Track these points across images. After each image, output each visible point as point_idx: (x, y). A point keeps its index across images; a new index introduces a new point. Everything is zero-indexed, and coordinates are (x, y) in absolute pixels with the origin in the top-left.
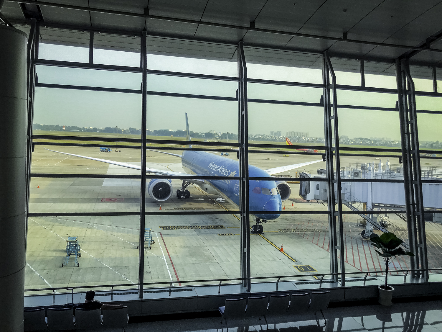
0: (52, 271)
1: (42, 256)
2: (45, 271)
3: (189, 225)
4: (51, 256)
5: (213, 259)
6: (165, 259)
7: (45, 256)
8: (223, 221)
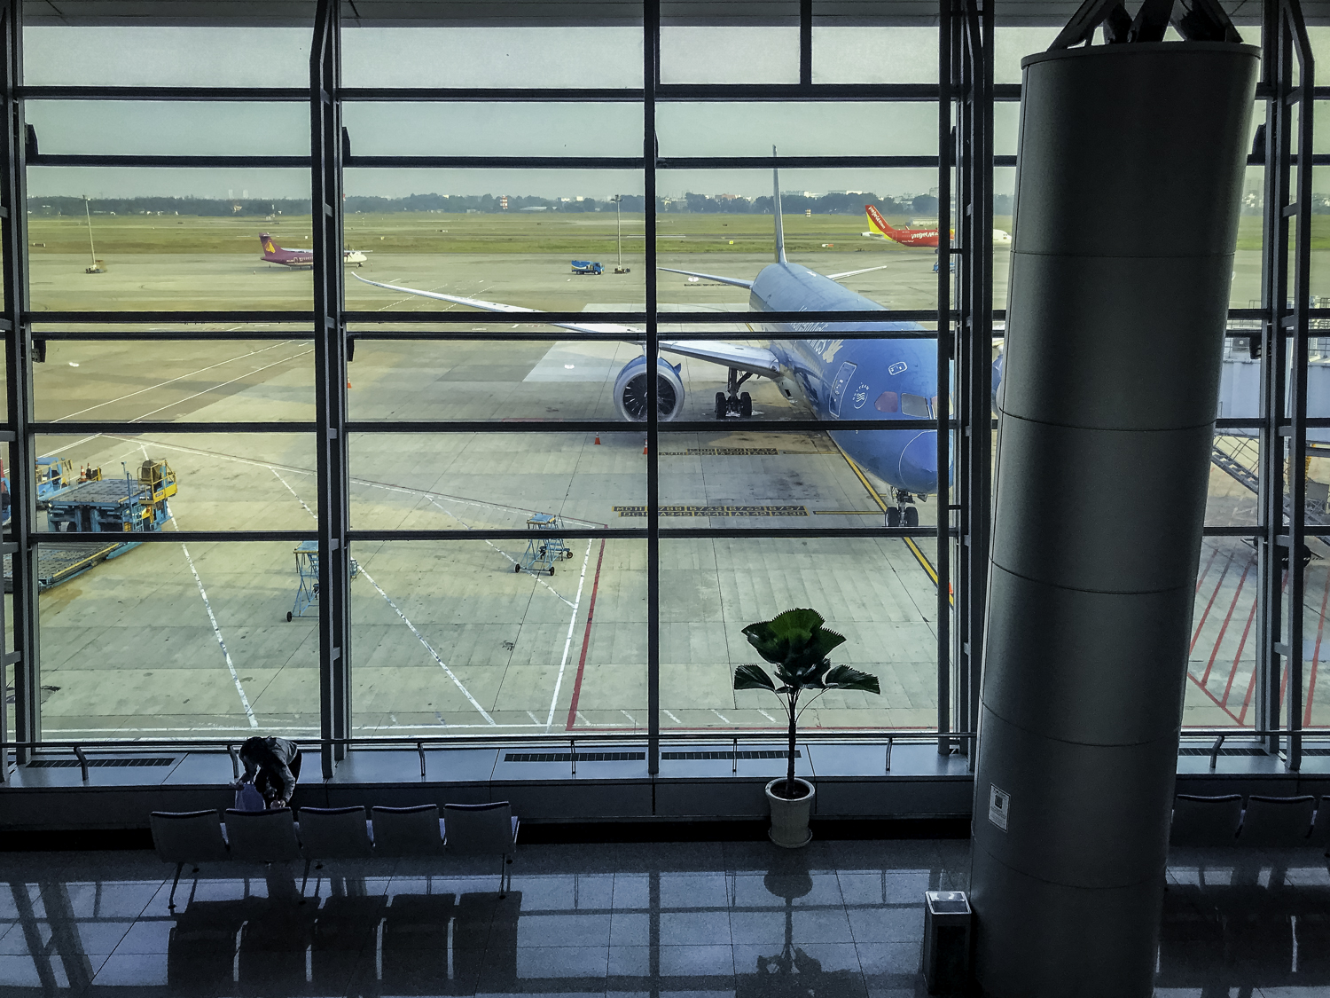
0: (260, 630)
1: (255, 588)
2: (241, 631)
3: (703, 503)
4: (276, 589)
5: (716, 611)
6: (576, 606)
7: (262, 588)
8: (814, 493)
